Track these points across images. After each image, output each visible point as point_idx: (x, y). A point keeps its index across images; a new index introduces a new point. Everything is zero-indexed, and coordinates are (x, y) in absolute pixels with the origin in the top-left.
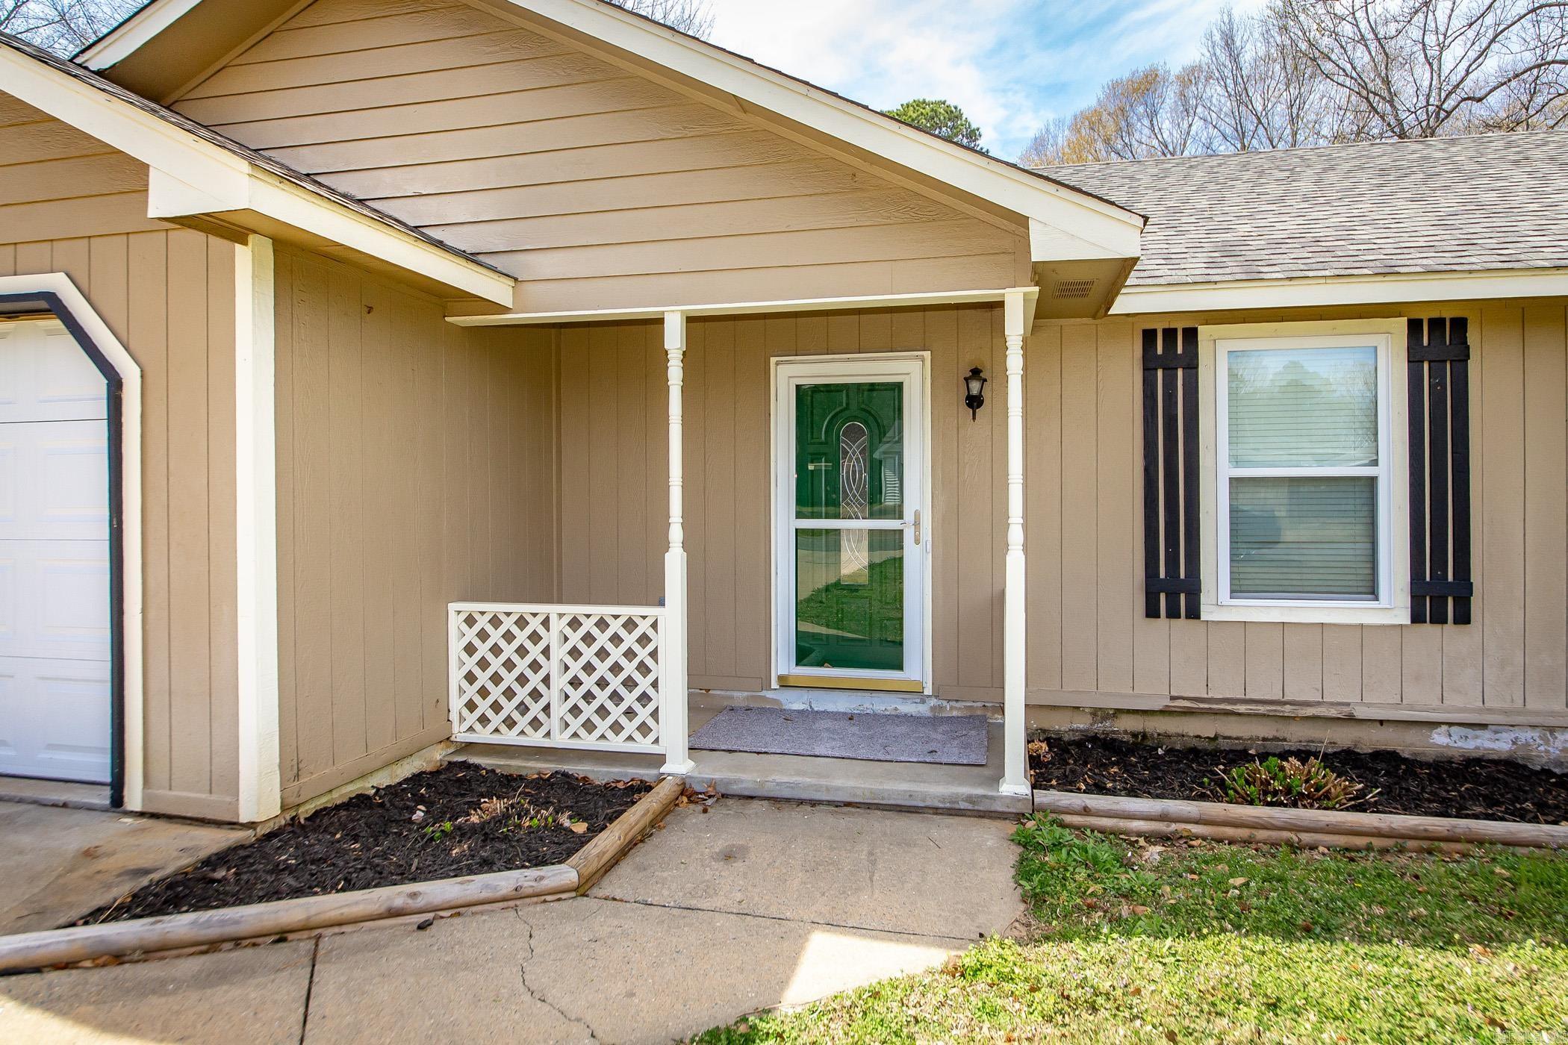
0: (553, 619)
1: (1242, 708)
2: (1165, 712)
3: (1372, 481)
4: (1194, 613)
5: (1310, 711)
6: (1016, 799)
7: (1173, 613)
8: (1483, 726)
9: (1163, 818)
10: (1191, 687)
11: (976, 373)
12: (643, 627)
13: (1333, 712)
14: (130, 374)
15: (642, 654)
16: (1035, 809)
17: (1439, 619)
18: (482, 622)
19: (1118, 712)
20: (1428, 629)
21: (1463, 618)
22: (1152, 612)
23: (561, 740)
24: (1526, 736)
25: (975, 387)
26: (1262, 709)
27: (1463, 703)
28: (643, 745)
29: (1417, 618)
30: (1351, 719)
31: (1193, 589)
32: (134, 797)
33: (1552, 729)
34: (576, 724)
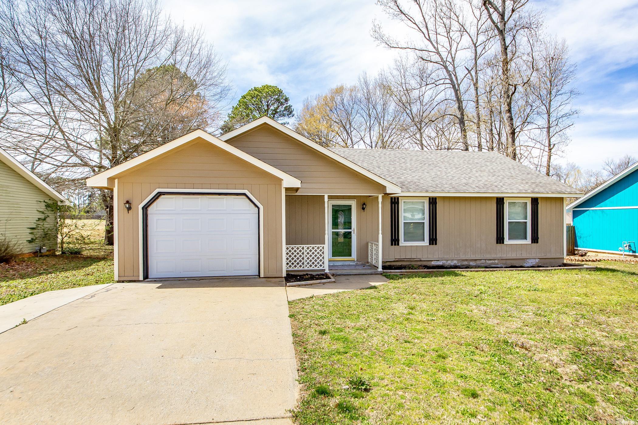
0: (305, 247)
1: (405, 260)
2: (394, 261)
3: (424, 223)
4: (398, 245)
5: (415, 260)
6: (381, 271)
7: (395, 245)
8: (438, 261)
9: (401, 272)
10: (398, 257)
11: (364, 204)
12: (321, 248)
13: (418, 260)
14: (261, 207)
15: (321, 253)
16: (384, 272)
17: (433, 244)
18: (290, 249)
19: (387, 262)
20: (431, 246)
21: (436, 244)
22: (392, 245)
23: (306, 268)
24: (444, 262)
25: (364, 206)
26: (408, 260)
27: (436, 257)
28: (321, 268)
29: (430, 244)
30: (421, 261)
31: (398, 240)
32: (262, 275)
33: (447, 260)
34: (308, 266)
